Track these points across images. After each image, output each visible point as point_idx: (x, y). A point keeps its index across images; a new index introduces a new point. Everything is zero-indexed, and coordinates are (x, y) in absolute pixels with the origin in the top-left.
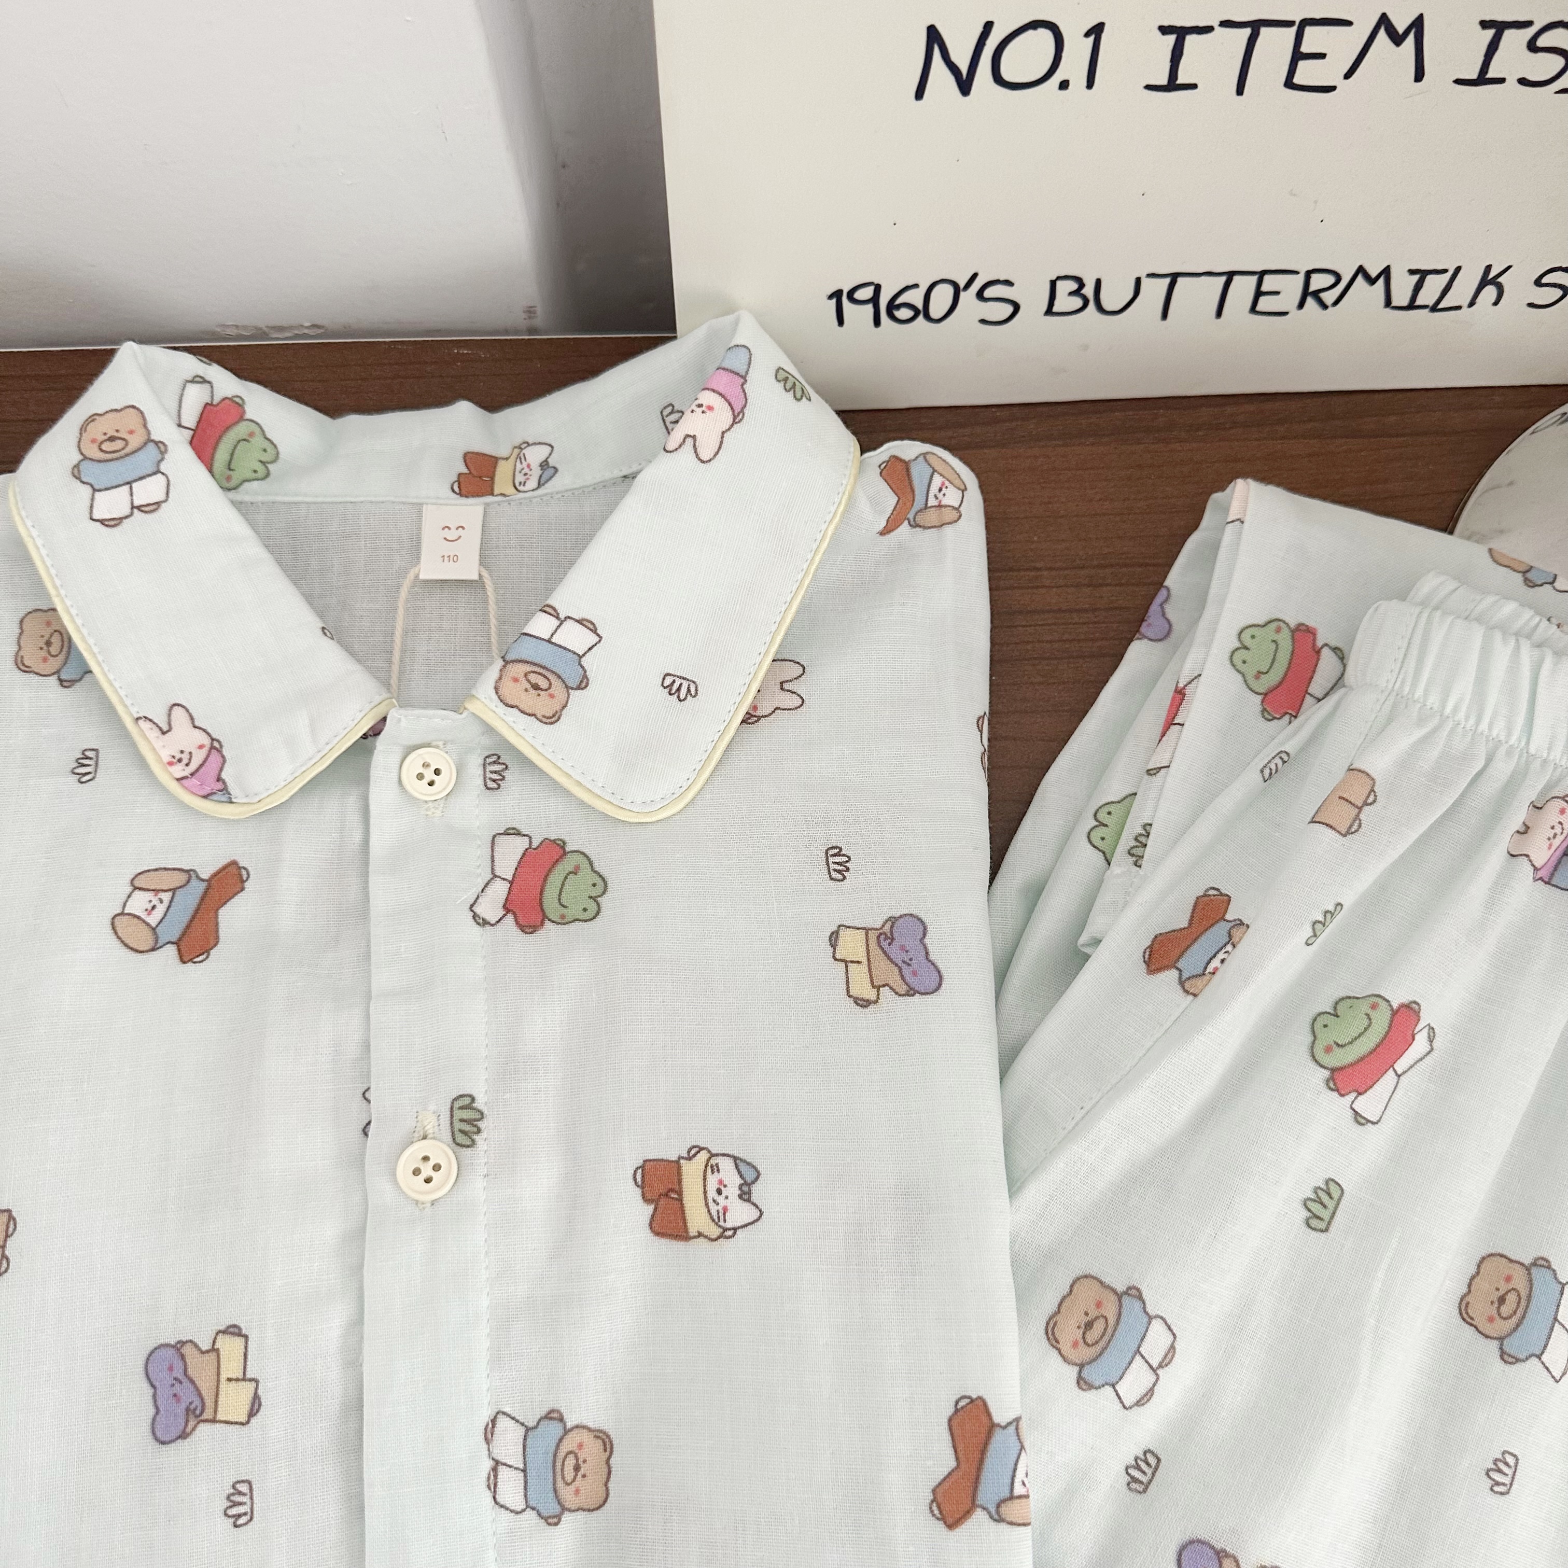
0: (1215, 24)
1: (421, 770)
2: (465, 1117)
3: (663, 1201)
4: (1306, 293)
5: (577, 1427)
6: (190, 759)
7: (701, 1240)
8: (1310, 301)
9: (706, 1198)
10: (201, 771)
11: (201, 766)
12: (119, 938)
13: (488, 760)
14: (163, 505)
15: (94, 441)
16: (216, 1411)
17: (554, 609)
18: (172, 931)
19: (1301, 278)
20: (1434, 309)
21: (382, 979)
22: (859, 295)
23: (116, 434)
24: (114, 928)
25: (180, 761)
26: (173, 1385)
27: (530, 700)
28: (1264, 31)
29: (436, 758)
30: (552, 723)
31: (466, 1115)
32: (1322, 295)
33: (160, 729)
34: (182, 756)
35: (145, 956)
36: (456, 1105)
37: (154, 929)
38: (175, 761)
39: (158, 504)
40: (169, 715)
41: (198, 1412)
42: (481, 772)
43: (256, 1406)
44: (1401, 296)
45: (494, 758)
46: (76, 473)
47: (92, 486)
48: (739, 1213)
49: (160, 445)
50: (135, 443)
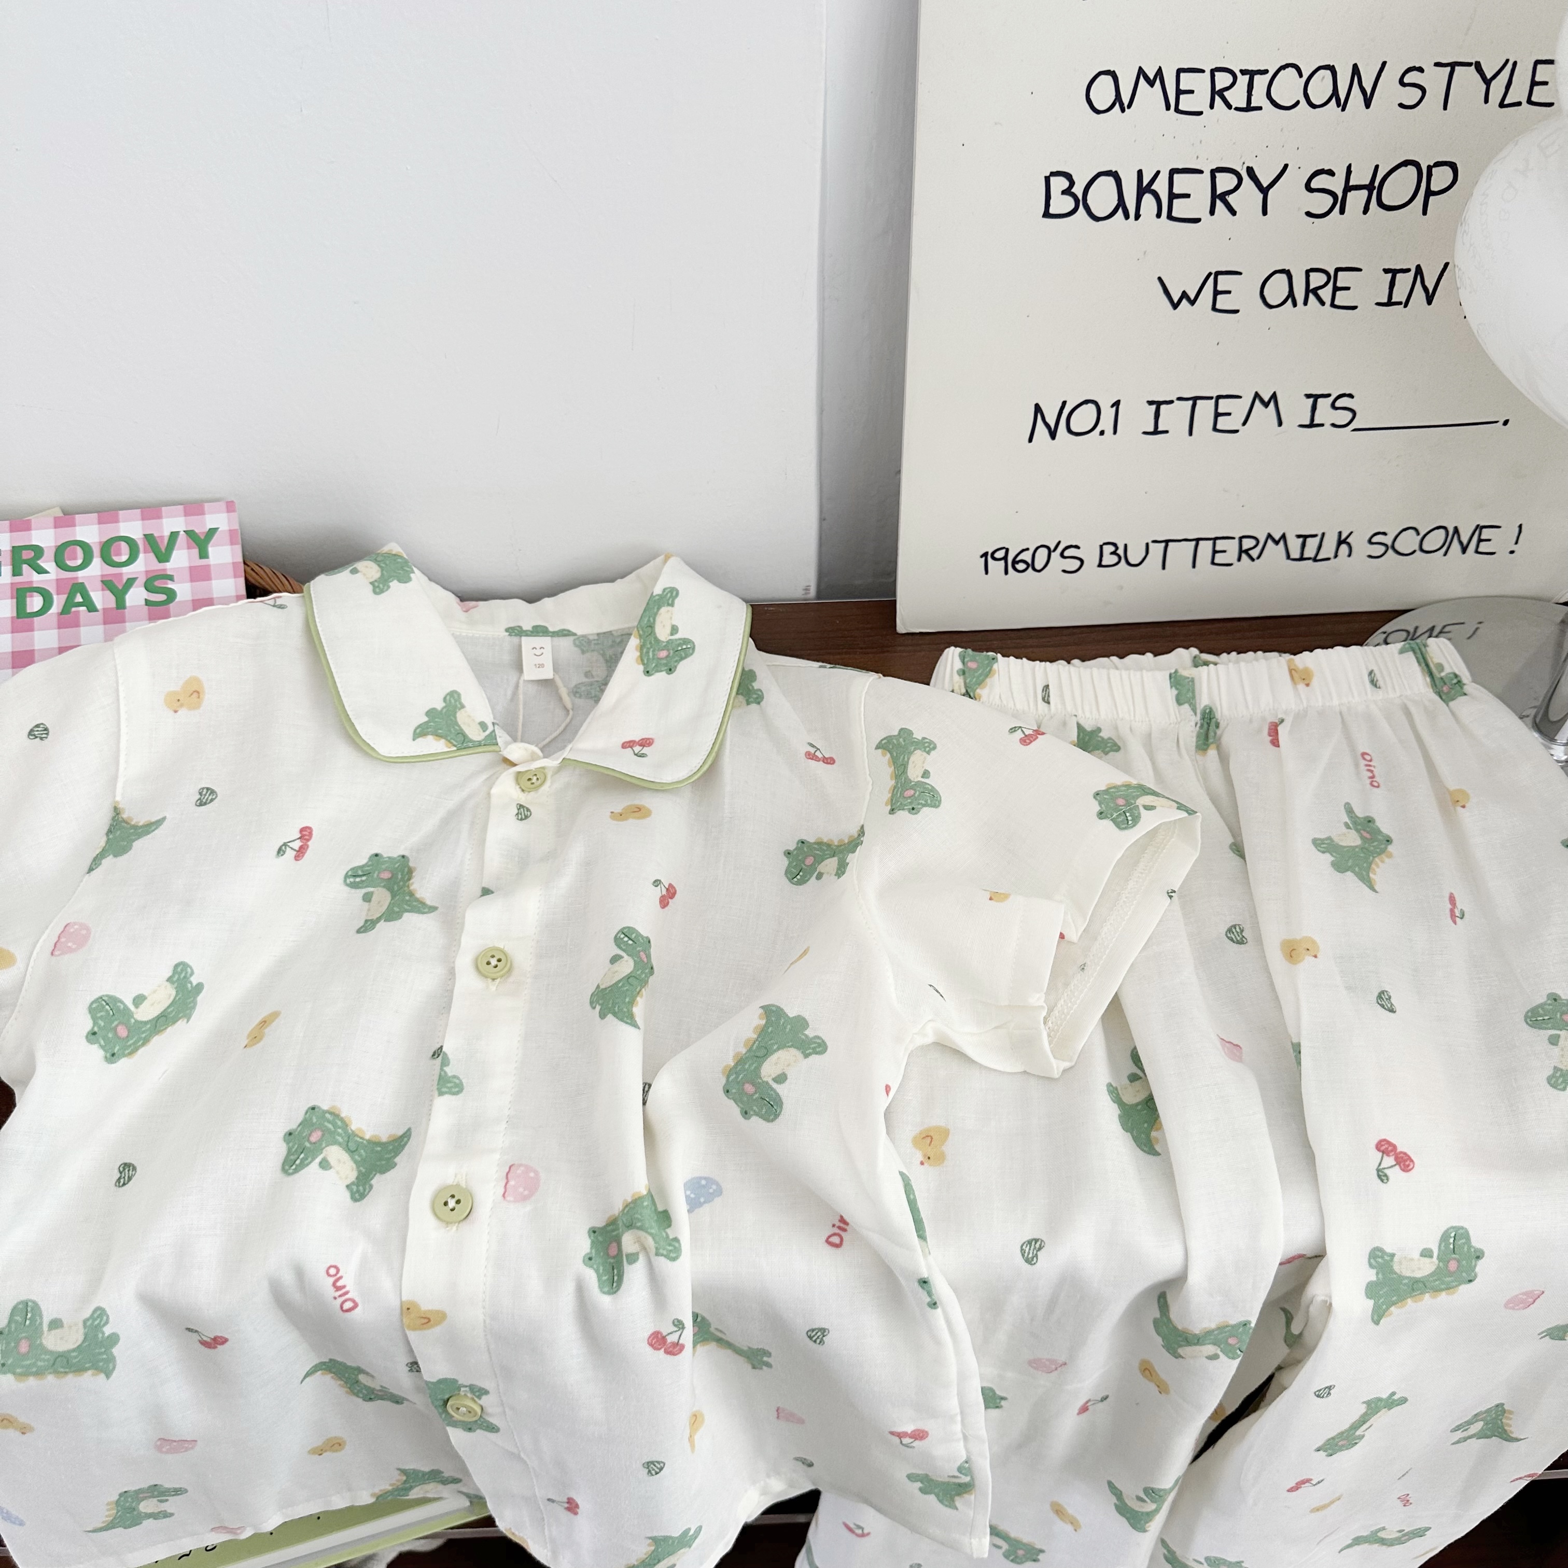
0: (1174, 398)
4: (1241, 551)
8: (1244, 556)
19: (1236, 541)
20: (1315, 560)
22: (998, 555)
28: (1199, 402)
32: (1250, 552)
44: (1295, 554)
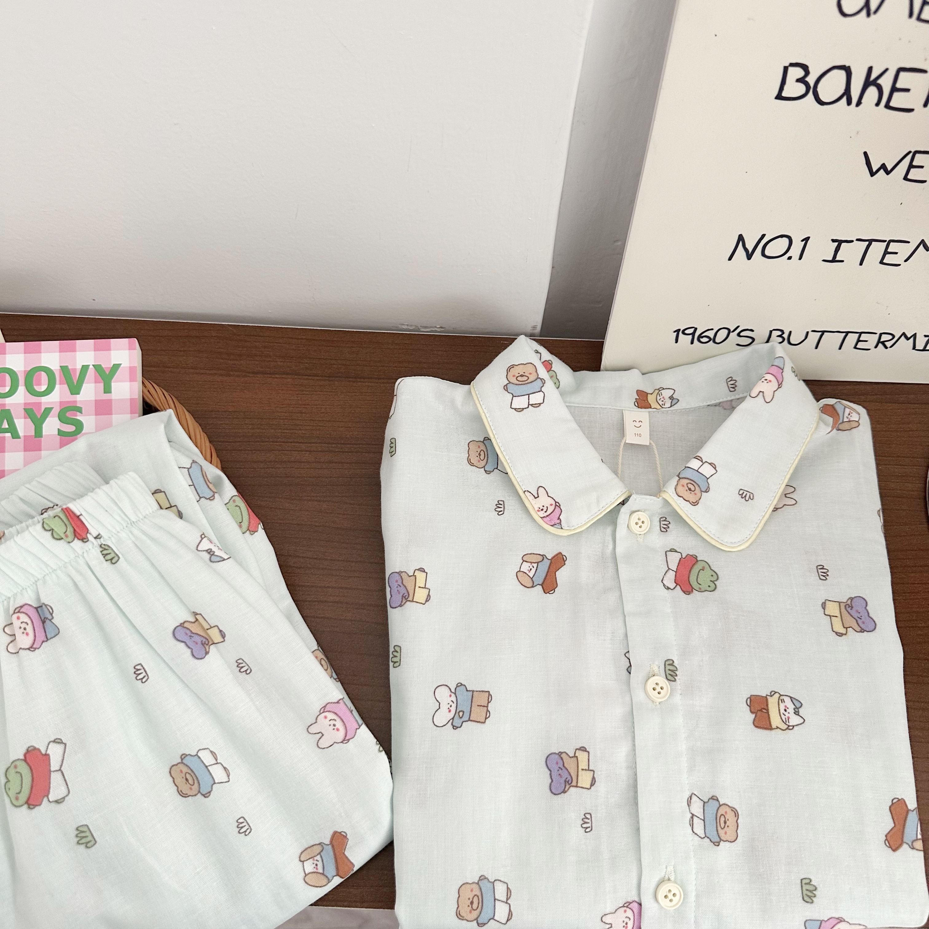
1: (637, 521)
2: (671, 669)
3: (759, 713)
5: (724, 804)
6: (547, 509)
7: (778, 729)
9: (780, 713)
10: (551, 515)
11: (552, 513)
12: (519, 581)
13: (662, 519)
14: (542, 405)
15: (514, 376)
16: (577, 782)
17: (701, 458)
18: (539, 579)
21: (628, 608)
23: (524, 374)
24: (517, 577)
25: (542, 510)
26: (558, 770)
27: (687, 495)
29: (643, 516)
30: (695, 505)
31: (671, 668)
33: (534, 496)
34: (543, 508)
35: (530, 589)
36: (667, 663)
37: (532, 578)
38: (540, 510)
39: (540, 404)
40: (538, 490)
41: (570, 782)
42: (658, 524)
43: (593, 782)
45: (664, 519)
46: (506, 388)
47: (512, 394)
48: (794, 720)
49: (543, 380)
50: (532, 378)
